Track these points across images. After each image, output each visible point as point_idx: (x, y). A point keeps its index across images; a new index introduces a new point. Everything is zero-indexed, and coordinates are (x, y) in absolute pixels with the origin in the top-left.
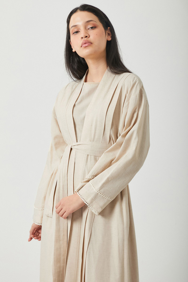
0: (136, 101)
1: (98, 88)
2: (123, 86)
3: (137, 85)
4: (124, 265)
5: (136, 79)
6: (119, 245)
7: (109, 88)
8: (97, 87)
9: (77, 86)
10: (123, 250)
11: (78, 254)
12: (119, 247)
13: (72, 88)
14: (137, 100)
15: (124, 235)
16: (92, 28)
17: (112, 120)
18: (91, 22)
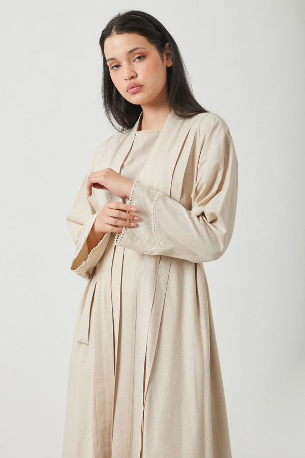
0: (219, 152)
1: (158, 139)
2: (198, 132)
3: (220, 130)
4: (204, 415)
5: (217, 120)
6: (196, 385)
7: (176, 138)
8: (157, 137)
9: (125, 138)
10: (203, 392)
11: (131, 401)
12: (196, 387)
13: (118, 141)
14: (221, 150)
15: (203, 368)
16: (139, 58)
17: (183, 186)
18: (137, 51)
